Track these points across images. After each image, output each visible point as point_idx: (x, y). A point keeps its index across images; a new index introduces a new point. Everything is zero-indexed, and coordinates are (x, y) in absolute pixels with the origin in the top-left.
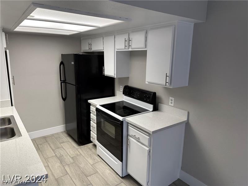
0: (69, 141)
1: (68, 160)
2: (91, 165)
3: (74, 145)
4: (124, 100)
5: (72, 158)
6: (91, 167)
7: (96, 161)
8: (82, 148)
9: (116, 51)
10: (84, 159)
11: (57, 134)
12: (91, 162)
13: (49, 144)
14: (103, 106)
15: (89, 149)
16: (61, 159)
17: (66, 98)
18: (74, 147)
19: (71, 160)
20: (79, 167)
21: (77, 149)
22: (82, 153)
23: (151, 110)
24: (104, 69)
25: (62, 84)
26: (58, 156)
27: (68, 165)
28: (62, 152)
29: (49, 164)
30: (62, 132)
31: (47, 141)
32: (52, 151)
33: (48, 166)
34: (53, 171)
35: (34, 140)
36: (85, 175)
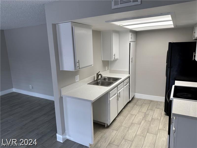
0: (162, 110)
1: (149, 118)
2: (158, 129)
3: (163, 113)
5: (152, 119)
7: (164, 129)
10: (158, 124)
11: (161, 102)
13: (149, 105)
18: (161, 114)
20: (150, 125)
21: (161, 116)
26: (146, 114)
27: (146, 121)
28: (151, 113)
31: (150, 103)
32: (147, 109)
33: (136, 115)
34: (135, 119)
35: (145, 100)
36: (148, 131)
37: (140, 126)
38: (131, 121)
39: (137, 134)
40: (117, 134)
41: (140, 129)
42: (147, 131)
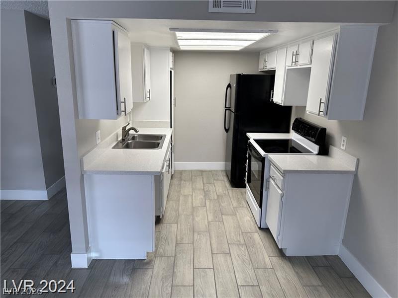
0: (224, 181)
1: (213, 196)
2: (234, 207)
3: (228, 185)
4: (293, 138)
5: (218, 196)
6: (233, 209)
7: (241, 205)
8: (234, 191)
9: (288, 69)
10: (230, 200)
11: (217, 171)
12: (235, 204)
13: (203, 178)
14: (257, 141)
15: (241, 192)
16: (206, 194)
17: (228, 129)
18: (226, 187)
19: (216, 197)
20: (220, 205)
21: (228, 190)
22: (231, 195)
23: (316, 152)
24: (273, 94)
25: (227, 111)
26: (206, 190)
27: (211, 200)
28: (211, 188)
29: (194, 193)
30: (222, 171)
31: (202, 175)
32: (202, 184)
33: (192, 195)
34: (194, 201)
35: (192, 171)
36: (222, 213)
37: (207, 208)
38: (190, 204)
39: (210, 220)
40: (179, 228)
41: (210, 213)
42: (220, 213)
